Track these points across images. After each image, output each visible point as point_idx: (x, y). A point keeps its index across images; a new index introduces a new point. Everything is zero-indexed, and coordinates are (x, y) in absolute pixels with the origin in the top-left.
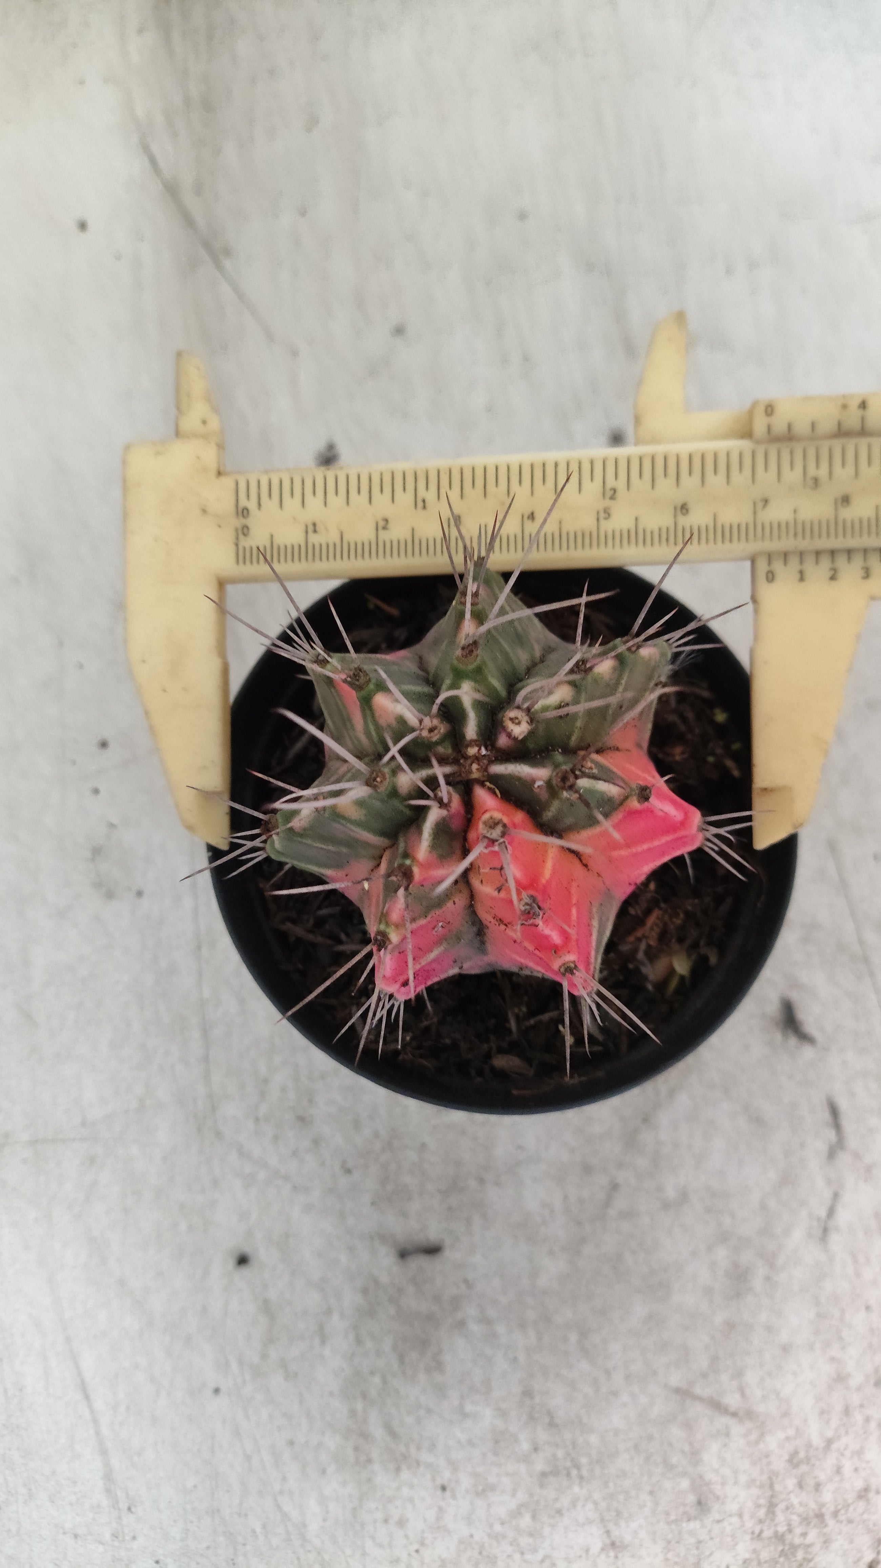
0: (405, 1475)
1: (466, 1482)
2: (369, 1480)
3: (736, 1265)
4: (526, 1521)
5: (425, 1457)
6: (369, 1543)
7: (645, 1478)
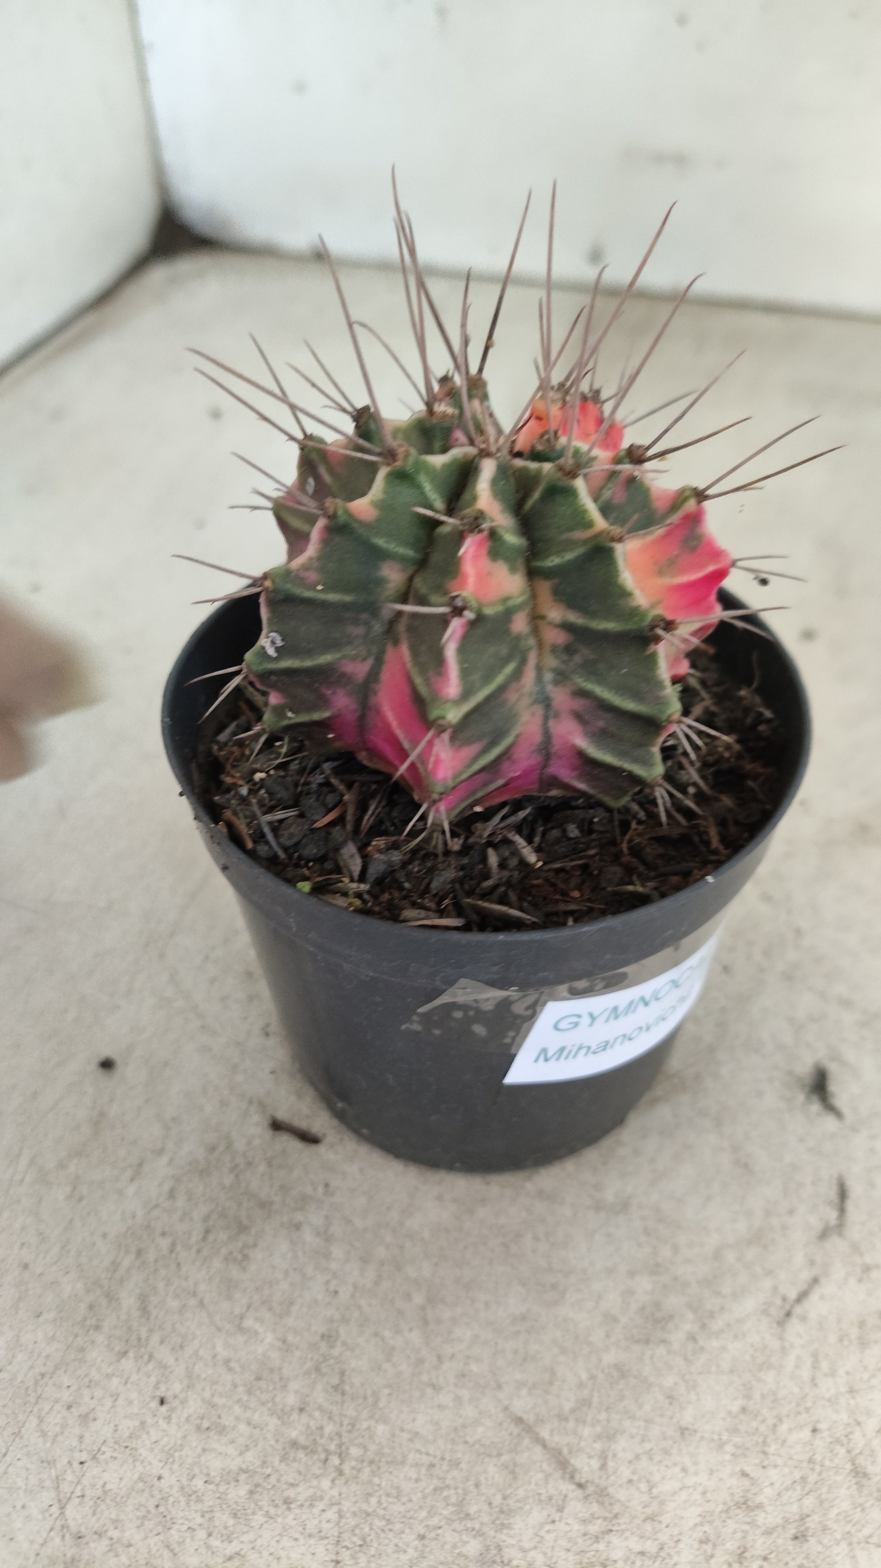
0: (128, 1364)
1: (194, 1407)
2: (82, 1350)
3: (657, 1305)
4: (238, 1493)
5: (164, 1354)
6: (33, 1422)
7: (423, 1514)
